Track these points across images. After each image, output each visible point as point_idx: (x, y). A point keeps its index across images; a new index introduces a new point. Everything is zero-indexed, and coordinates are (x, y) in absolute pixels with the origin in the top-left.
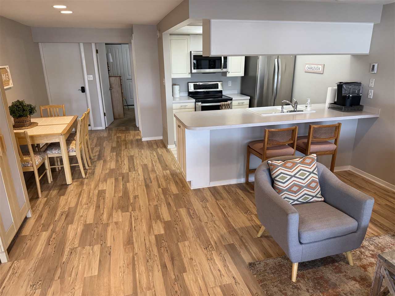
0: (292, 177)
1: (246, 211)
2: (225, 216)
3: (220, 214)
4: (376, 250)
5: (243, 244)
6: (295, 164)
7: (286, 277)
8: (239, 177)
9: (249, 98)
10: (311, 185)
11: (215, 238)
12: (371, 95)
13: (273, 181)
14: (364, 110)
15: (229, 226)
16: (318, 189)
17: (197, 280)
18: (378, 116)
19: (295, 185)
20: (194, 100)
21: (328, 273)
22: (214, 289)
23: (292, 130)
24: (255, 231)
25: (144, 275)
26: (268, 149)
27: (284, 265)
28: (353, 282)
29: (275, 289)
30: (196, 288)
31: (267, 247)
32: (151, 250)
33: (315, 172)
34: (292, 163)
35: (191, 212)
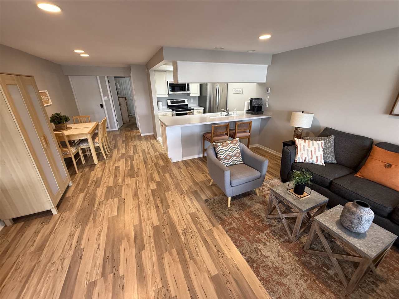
0: (226, 151)
1: (204, 172)
2: (191, 176)
3: (189, 175)
4: (270, 187)
5: (202, 190)
6: (228, 144)
7: (225, 205)
8: (199, 154)
9: (203, 108)
10: (236, 155)
11: (186, 188)
12: (267, 105)
13: (216, 154)
14: (264, 114)
15: (194, 181)
16: (241, 157)
17: (176, 212)
18: (271, 116)
19: (228, 155)
20: (171, 110)
21: (246, 201)
22: (186, 215)
23: (226, 126)
24: (208, 183)
25: (146, 212)
26: (214, 137)
27: (223, 199)
28: (259, 204)
29: (219, 212)
30: (176, 216)
31: (215, 190)
32: (149, 198)
33: (238, 148)
34: (226, 143)
35: (172, 175)
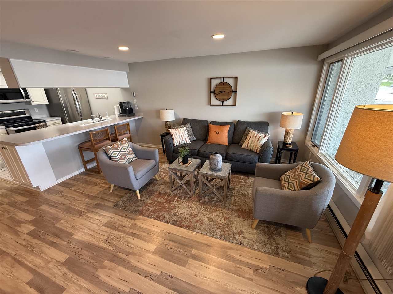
0: (119, 152)
2: (82, 193)
3: (78, 194)
6: (118, 145)
9: (60, 118)
10: (130, 153)
11: (83, 207)
12: (137, 107)
13: (110, 158)
14: (136, 115)
15: (89, 197)
18: (142, 117)
19: (123, 155)
20: (4, 127)
22: (100, 229)
23: (105, 131)
33: (129, 146)
